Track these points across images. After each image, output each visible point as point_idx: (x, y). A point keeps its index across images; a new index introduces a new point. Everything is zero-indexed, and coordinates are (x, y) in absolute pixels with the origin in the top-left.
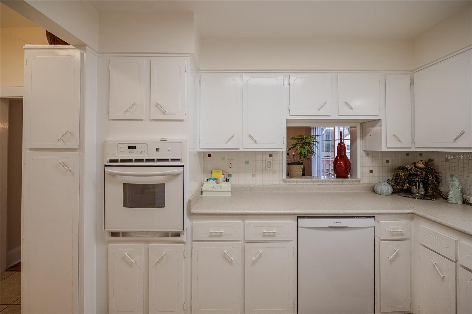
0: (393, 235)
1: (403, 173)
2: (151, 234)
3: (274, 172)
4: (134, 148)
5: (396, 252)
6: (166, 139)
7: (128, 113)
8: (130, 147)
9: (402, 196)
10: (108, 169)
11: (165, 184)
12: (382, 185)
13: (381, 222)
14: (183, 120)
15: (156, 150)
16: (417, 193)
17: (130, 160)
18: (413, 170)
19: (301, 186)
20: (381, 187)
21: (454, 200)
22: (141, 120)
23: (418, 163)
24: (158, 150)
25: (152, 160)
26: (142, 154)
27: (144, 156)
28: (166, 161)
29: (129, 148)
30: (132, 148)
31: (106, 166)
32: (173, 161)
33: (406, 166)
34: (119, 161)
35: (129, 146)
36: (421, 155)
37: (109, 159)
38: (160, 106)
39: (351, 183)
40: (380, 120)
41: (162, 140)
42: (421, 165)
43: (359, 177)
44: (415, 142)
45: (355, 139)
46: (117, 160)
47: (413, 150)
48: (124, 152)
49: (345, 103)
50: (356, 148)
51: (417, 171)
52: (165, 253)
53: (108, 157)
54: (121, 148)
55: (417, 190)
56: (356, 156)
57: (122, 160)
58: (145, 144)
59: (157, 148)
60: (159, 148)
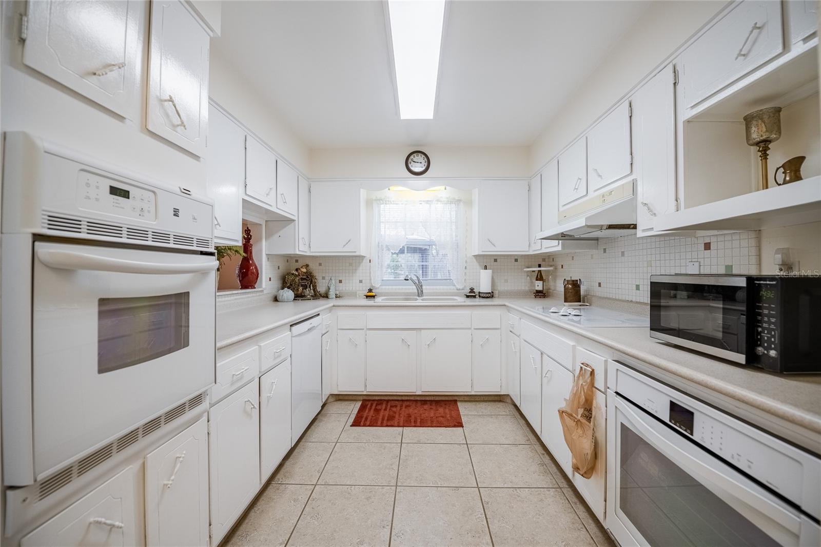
0: (327, 328)
1: (297, 278)
2: (152, 425)
4: (125, 194)
5: (329, 342)
6: (190, 192)
8: (114, 191)
9: (301, 300)
10: (44, 249)
11: (188, 293)
12: (287, 291)
15: (173, 213)
16: (309, 295)
17: (116, 229)
18: (301, 275)
20: (286, 293)
21: (332, 295)
23: (301, 267)
24: (176, 213)
25: (166, 236)
26: (143, 216)
27: (149, 223)
28: (190, 240)
29: (111, 193)
30: (120, 196)
31: (36, 237)
32: (200, 241)
33: (293, 272)
34: (84, 226)
35: (111, 187)
36: (297, 261)
37: (45, 215)
38: (175, 107)
39: (258, 294)
40: (294, 220)
41: (184, 193)
42: (304, 270)
43: (264, 286)
44: (310, 247)
45: (260, 239)
46: (74, 223)
47: (308, 254)
48: (97, 200)
49: (281, 194)
50: (261, 251)
51: (304, 275)
52: (184, 452)
53: (44, 208)
54: (88, 185)
55: (309, 292)
56: (261, 260)
57: (93, 226)
58: (150, 192)
59: (174, 209)
60: (178, 210)
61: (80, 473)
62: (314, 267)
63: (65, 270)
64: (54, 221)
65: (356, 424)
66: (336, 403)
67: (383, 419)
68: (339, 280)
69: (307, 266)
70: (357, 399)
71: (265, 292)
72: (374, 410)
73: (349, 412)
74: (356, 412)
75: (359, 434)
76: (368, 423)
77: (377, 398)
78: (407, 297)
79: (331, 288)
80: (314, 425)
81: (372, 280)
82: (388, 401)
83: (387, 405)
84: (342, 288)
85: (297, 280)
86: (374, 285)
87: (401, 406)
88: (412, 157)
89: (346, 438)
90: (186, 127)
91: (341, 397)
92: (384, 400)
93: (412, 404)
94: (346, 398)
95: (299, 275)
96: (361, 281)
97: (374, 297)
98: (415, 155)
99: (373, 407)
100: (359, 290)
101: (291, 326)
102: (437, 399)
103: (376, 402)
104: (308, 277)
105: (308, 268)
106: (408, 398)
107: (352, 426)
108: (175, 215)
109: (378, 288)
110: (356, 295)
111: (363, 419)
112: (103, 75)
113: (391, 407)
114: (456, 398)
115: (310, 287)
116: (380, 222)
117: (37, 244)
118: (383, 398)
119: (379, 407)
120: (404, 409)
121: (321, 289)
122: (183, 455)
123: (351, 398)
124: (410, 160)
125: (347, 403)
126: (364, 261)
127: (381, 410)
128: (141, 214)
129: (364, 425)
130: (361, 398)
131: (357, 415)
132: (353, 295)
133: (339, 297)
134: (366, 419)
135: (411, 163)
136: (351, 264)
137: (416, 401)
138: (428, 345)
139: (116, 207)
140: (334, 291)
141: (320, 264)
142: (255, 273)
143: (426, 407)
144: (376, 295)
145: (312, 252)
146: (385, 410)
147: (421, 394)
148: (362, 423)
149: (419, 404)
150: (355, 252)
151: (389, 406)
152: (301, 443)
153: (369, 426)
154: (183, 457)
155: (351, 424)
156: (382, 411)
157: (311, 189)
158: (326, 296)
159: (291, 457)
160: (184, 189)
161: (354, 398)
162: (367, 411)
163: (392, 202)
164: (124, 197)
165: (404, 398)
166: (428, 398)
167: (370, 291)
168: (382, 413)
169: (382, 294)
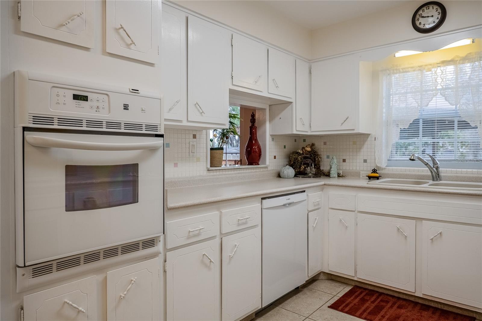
0: (315, 206)
1: (300, 157)
2: (111, 252)
3: (198, 160)
4: (85, 98)
5: (317, 219)
6: (138, 91)
7: (64, 28)
8: (76, 97)
9: (302, 177)
10: (30, 136)
11: (138, 164)
12: (288, 169)
13: (309, 195)
14: (154, 64)
15: (123, 107)
16: (310, 173)
17: (79, 122)
18: (304, 154)
19: (225, 176)
20: (288, 170)
21: (334, 174)
22: (87, 49)
23: (307, 147)
24: (126, 107)
25: (118, 125)
26: (99, 111)
27: (103, 116)
28: (139, 126)
29: (74, 99)
30: (81, 100)
31: (25, 129)
32: (148, 127)
33: (298, 151)
34: (56, 121)
35: (74, 95)
36: (304, 141)
37: (31, 116)
38: (125, 31)
39: (262, 170)
40: (291, 103)
41: (132, 92)
42: (309, 149)
43: (268, 162)
44: (311, 127)
45: (264, 122)
46: (50, 120)
47: (309, 133)
48: (64, 104)
49: (273, 80)
50: (265, 132)
51: (308, 154)
52: (136, 278)
53: (30, 112)
54: (58, 95)
55: (311, 170)
56: (265, 141)
57: (61, 120)
58: (105, 95)
59: (124, 104)
60: (128, 105)
61: (58, 269)
62: (320, 146)
63: (44, 148)
64: (36, 119)
65: (335, 306)
66: (327, 281)
67: (364, 311)
68: (343, 160)
69: (313, 145)
70: (349, 283)
71: (270, 168)
72: (361, 299)
73: (335, 293)
74: (341, 296)
75: (332, 317)
76: (347, 309)
77: (370, 288)
78: (419, 179)
79: (333, 167)
80: (297, 295)
81: (376, 160)
82: (381, 294)
83: (378, 298)
84: (346, 167)
85: (299, 158)
86: (378, 165)
87: (394, 304)
88: (420, 12)
89: (317, 317)
90: (135, 44)
91: (333, 278)
92: (377, 292)
93: (409, 305)
94: (339, 279)
95: (303, 154)
96: (365, 161)
97: (377, 178)
98: (425, 8)
99: (362, 296)
100: (363, 171)
101: (263, 199)
102: (446, 308)
103: (367, 292)
104: (311, 156)
105: (313, 147)
106: (407, 298)
107: (329, 307)
108: (124, 109)
109: (385, 168)
110: (360, 175)
111: (344, 305)
112: (66, 24)
113: (382, 301)
114: (475, 315)
115: (312, 165)
116: (390, 95)
117: (25, 132)
118: (376, 289)
119: (367, 298)
120: (395, 307)
121: (324, 167)
122: (135, 280)
123: (343, 280)
124: (418, 16)
125: (337, 284)
126: (369, 139)
127: (367, 301)
128: (97, 111)
129: (342, 311)
130: (354, 284)
131: (340, 298)
132: (356, 175)
133: (342, 176)
134: (347, 305)
135: (418, 20)
136: (355, 143)
137: (416, 304)
138: (432, 239)
139: (78, 107)
140: (336, 170)
141: (325, 143)
142: (258, 152)
143: (425, 313)
144: (379, 176)
145: (313, 131)
146: (373, 302)
147: (421, 296)
148: (340, 308)
149: (418, 308)
150: (353, 130)
151: (379, 300)
152: (277, 307)
153: (347, 313)
154: (134, 281)
155: (329, 305)
156: (369, 302)
157: (312, 70)
158: (328, 175)
159: (264, 316)
160: (132, 90)
161: (346, 281)
162: (352, 298)
163: (401, 70)
164: (84, 100)
165: (401, 296)
166: (432, 304)
167: (374, 171)
168: (367, 304)
169: (388, 176)
